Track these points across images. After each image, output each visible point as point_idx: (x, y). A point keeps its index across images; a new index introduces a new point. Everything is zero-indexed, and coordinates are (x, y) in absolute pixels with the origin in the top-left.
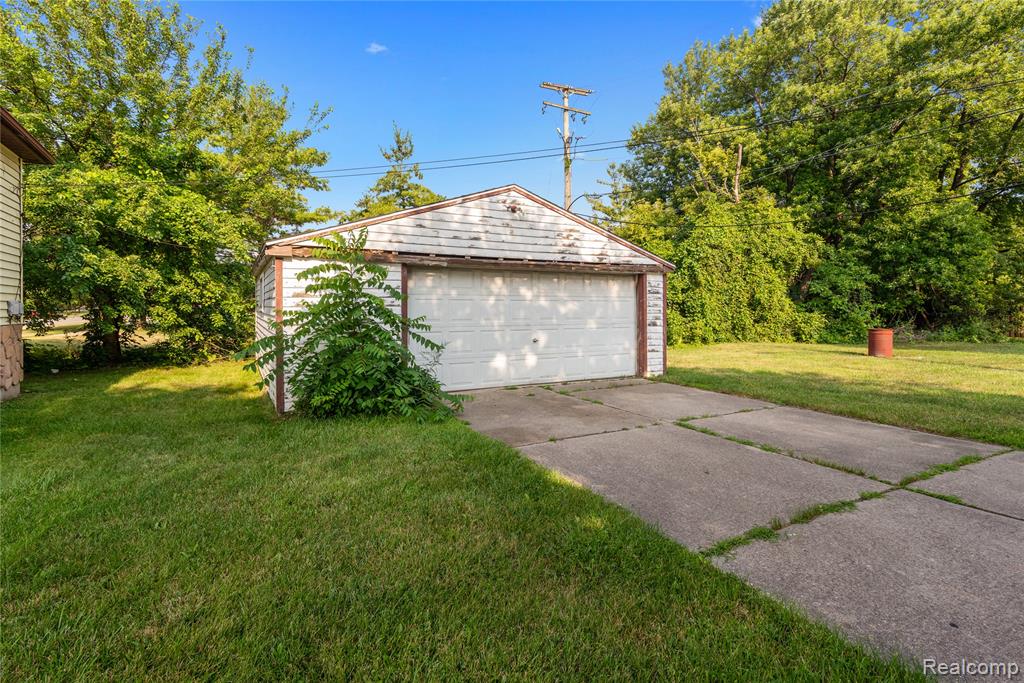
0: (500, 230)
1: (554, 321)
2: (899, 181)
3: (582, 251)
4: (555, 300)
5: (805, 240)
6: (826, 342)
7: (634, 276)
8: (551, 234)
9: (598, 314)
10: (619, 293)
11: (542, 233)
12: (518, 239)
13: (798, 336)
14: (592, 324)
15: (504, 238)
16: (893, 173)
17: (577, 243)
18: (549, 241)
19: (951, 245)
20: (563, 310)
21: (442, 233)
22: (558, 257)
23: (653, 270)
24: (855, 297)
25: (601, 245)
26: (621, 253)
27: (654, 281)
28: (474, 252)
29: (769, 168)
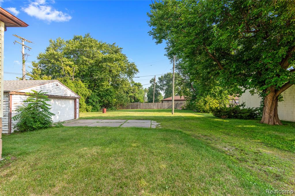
0: (55, 89)
1: (62, 108)
2: (103, 81)
3: (68, 94)
4: (62, 104)
5: (88, 91)
6: (92, 112)
7: (74, 99)
8: (63, 91)
9: (68, 107)
10: (71, 102)
11: (62, 90)
12: (58, 91)
13: (87, 111)
14: (67, 109)
15: (55, 91)
16: (102, 80)
17: (67, 92)
18: (63, 92)
19: (110, 94)
20: (63, 106)
21: (45, 90)
22: (64, 95)
23: (78, 98)
24: (96, 102)
25: (70, 93)
26: (73, 95)
27: (77, 100)
28: (51, 94)
29: (79, 74)
